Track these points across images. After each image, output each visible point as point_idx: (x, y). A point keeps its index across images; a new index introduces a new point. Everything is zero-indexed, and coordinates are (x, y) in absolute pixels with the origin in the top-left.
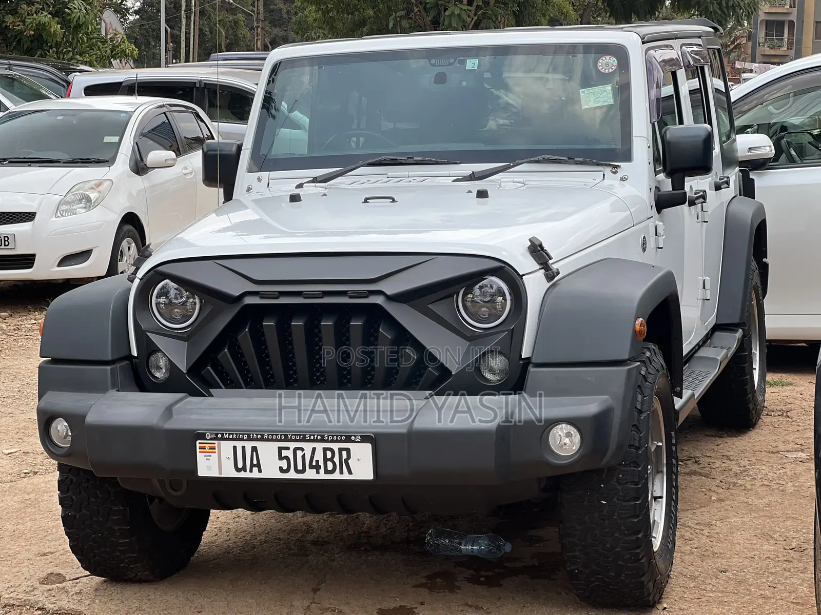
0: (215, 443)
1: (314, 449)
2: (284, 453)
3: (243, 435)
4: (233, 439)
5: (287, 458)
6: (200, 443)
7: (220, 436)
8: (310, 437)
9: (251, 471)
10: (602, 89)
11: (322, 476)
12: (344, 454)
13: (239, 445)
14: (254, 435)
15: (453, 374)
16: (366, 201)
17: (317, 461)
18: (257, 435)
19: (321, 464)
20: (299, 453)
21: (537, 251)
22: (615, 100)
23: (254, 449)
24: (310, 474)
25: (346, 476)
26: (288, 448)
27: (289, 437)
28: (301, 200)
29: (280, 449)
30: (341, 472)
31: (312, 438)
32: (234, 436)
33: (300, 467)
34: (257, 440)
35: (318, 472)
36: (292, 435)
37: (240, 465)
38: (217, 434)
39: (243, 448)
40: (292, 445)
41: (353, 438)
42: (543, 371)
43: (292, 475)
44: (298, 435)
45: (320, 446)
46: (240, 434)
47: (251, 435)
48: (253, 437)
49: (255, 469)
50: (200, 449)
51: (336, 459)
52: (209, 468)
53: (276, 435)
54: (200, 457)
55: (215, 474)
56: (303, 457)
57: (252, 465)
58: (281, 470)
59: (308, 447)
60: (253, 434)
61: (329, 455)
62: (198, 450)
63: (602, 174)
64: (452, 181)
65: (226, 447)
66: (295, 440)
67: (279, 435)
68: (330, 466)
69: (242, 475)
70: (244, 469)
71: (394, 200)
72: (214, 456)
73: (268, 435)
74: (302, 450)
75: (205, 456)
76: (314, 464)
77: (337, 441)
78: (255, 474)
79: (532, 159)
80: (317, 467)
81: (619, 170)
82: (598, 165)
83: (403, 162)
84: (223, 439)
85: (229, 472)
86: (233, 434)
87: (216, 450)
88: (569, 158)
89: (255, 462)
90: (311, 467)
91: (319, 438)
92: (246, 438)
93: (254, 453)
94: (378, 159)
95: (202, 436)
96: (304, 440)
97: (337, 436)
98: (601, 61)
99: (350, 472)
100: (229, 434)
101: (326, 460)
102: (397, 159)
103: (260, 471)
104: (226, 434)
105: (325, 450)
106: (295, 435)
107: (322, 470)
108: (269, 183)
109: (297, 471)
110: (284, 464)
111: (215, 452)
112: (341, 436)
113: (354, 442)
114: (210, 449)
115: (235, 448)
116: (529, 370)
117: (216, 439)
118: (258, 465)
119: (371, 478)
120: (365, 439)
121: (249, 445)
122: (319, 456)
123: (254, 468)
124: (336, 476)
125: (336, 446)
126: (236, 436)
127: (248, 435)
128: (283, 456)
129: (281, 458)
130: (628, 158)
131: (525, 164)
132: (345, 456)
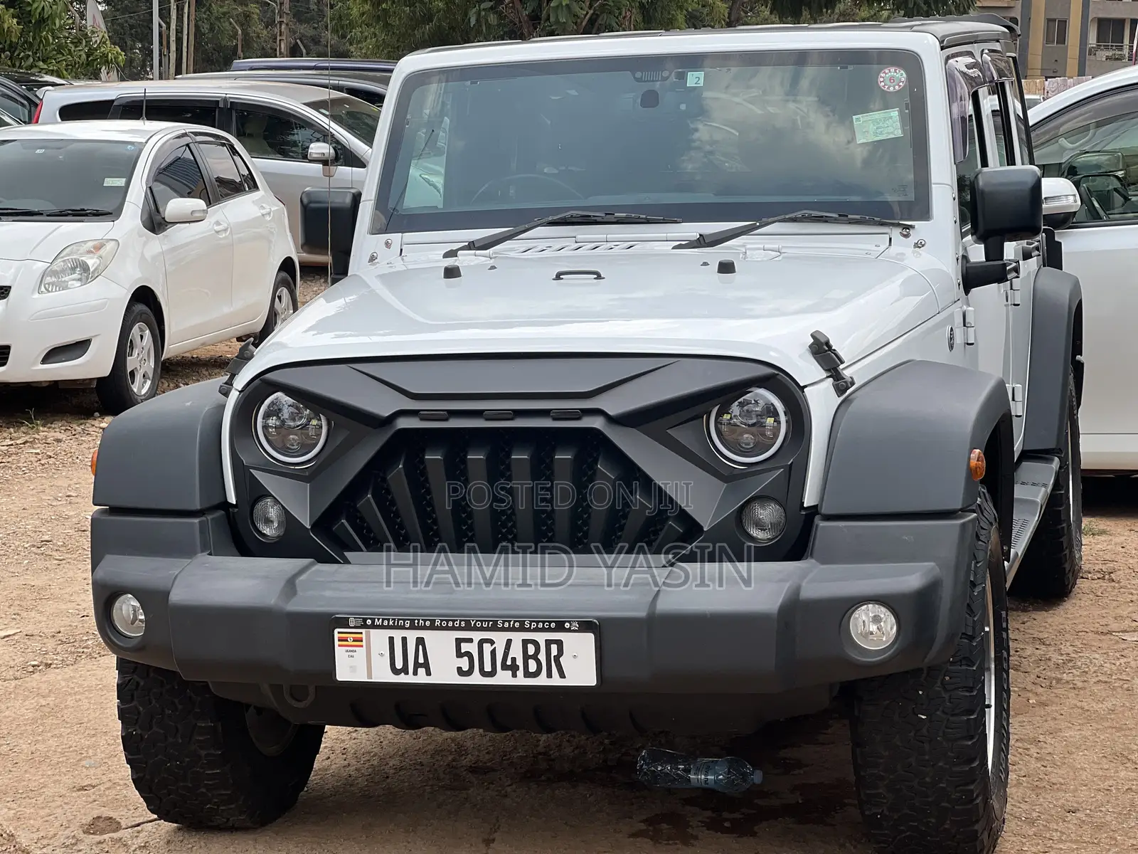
0: (361, 633)
1: (509, 642)
2: (465, 647)
3: (404, 620)
4: (388, 627)
5: (469, 654)
6: (339, 633)
7: (369, 622)
8: (503, 624)
9: (415, 673)
10: (886, 115)
11: (521, 680)
12: (554, 648)
13: (398, 635)
14: (421, 621)
15: (705, 529)
16: (558, 277)
17: (514, 659)
18: (425, 621)
19: (520, 662)
20: (487, 648)
21: (822, 351)
22: (904, 131)
23: (420, 641)
24: (503, 678)
25: (556, 681)
26: (470, 640)
27: (473, 623)
28: (461, 276)
29: (459, 641)
30: (549, 675)
31: (506, 625)
32: (391, 623)
33: (488, 668)
34: (424, 628)
35: (514, 675)
36: (477, 621)
37: (399, 665)
38: (365, 620)
39: (404, 640)
40: (477, 636)
41: (567, 625)
42: (838, 527)
43: (476, 679)
44: (485, 621)
45: (517, 638)
46: (399, 620)
47: (416, 621)
48: (418, 623)
49: (422, 671)
50: (339, 640)
51: (542, 657)
52: (353, 669)
53: (453, 621)
54: (340, 653)
55: (361, 676)
56: (493, 653)
57: (417, 665)
58: (461, 672)
59: (500, 638)
60: (419, 620)
61: (531, 649)
62: (337, 643)
63: (887, 237)
64: (673, 248)
65: (379, 639)
66: (482, 629)
67: (457, 620)
68: (533, 666)
69: (402, 679)
70: (405, 670)
71: (599, 276)
72: (361, 652)
73: (442, 621)
74: (492, 642)
75: (347, 651)
76: (509, 663)
77: (543, 630)
78: (421, 678)
79: (787, 217)
80: (514, 668)
81: (912, 232)
82: (883, 224)
83: (599, 219)
84: (373, 626)
85: (383, 674)
86: (388, 620)
87: (364, 643)
88: (840, 215)
89: (421, 660)
90: (504, 667)
91: (517, 625)
92: (408, 626)
93: (420, 647)
94: (565, 214)
95: (343, 623)
96: (494, 628)
97: (544, 622)
98: (882, 75)
99: (562, 675)
100: (383, 620)
101: (526, 657)
102: (590, 216)
103: (428, 673)
104: (379, 619)
105: (525, 643)
106: (482, 621)
107: (520, 673)
108: (401, 250)
109: (484, 673)
110: (464, 663)
111: (362, 646)
112: (550, 622)
113: (569, 630)
114: (354, 641)
115: (391, 640)
116: (817, 526)
117: (364, 626)
118: (426, 665)
119: (594, 683)
120: (585, 626)
121: (412, 636)
122: (516, 652)
123: (419, 669)
124: (542, 680)
125: (541, 638)
126: (394, 623)
127: (412, 621)
128: (462, 651)
129: (460, 654)
130: (925, 214)
131: (777, 223)
132: (554, 652)
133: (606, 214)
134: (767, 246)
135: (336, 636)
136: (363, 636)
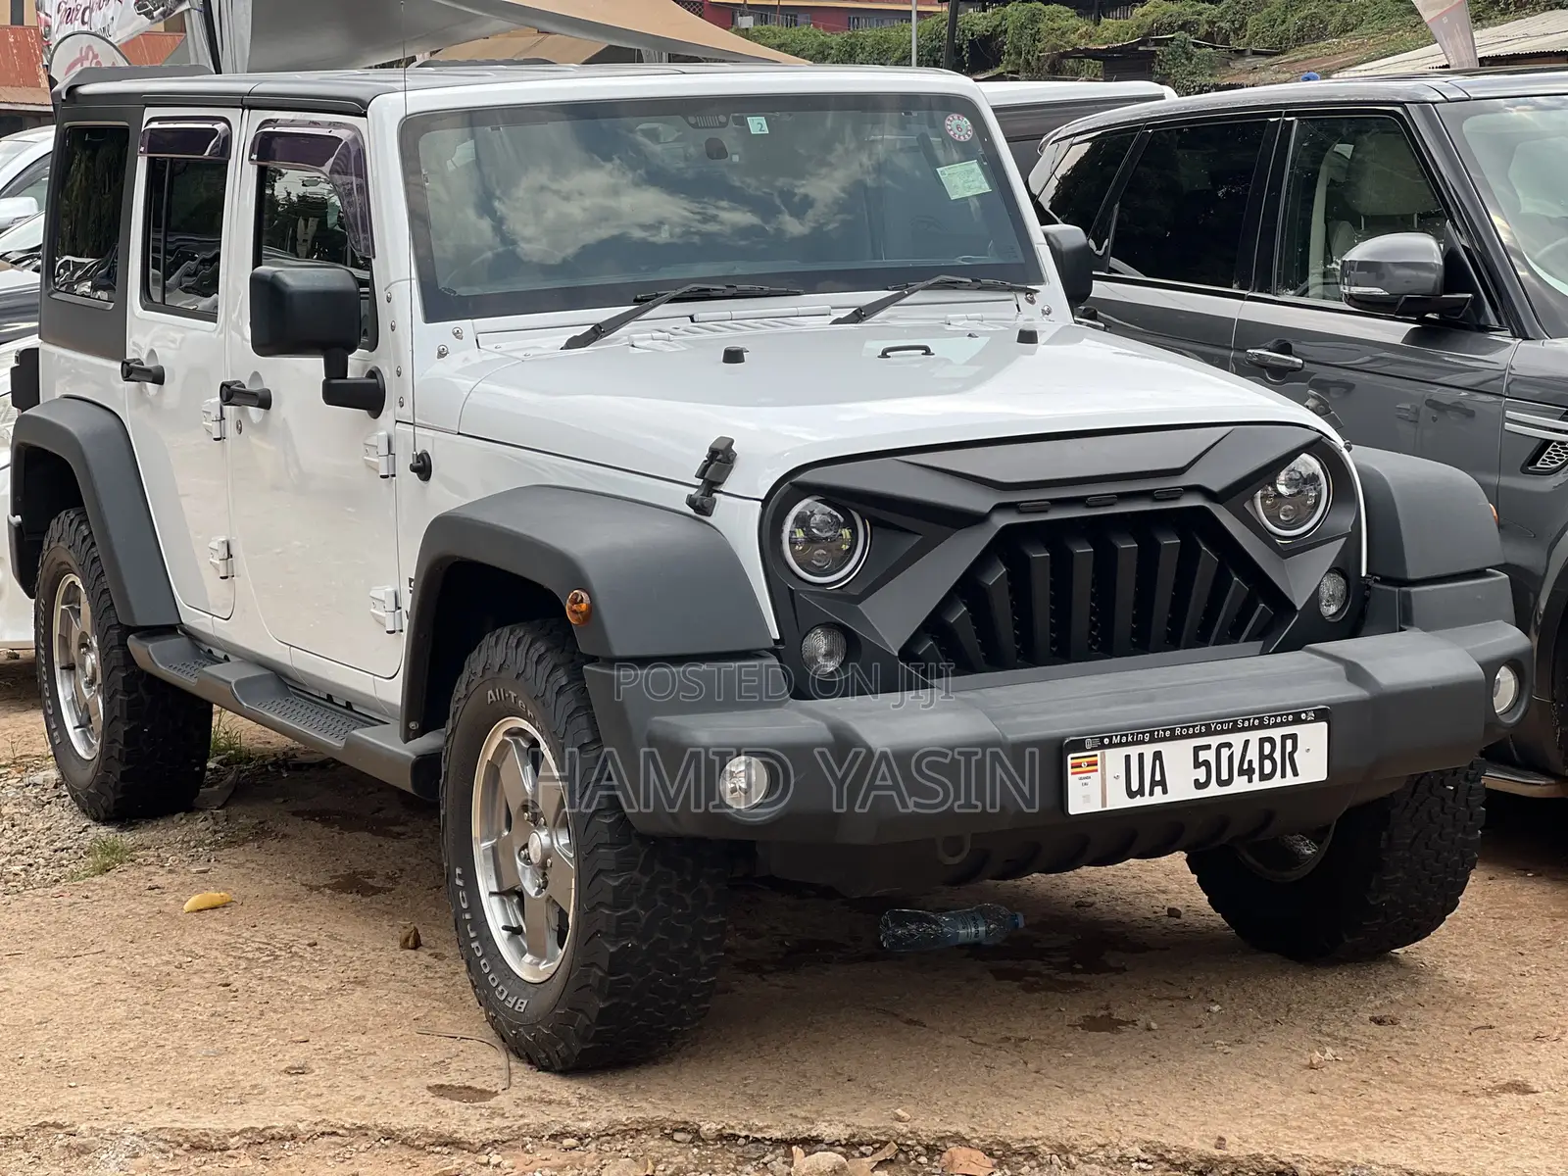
0: (1096, 755)
1: (1247, 742)
2: (1203, 756)
3: (1143, 733)
4: (1120, 745)
5: (1206, 763)
6: (1072, 759)
7: (1106, 741)
8: (1243, 723)
9: (1151, 793)
11: (1257, 785)
12: (1289, 743)
13: (1134, 751)
14: (1161, 732)
16: (884, 354)
17: (1250, 762)
18: (1165, 731)
19: (1256, 765)
20: (1225, 753)
23: (1158, 756)
24: (1240, 785)
25: (1290, 780)
26: (1208, 747)
27: (1213, 727)
29: (1197, 750)
30: (1283, 775)
31: (1246, 724)
32: (1130, 739)
33: (1225, 776)
34: (1164, 739)
35: (1250, 780)
36: (1218, 723)
37: (1135, 787)
38: (1102, 739)
39: (1141, 756)
40: (1214, 741)
41: (1303, 716)
43: (1214, 790)
44: (1225, 722)
45: (1254, 736)
46: (1138, 733)
47: (1156, 733)
48: (1158, 735)
49: (1158, 790)
50: (1072, 767)
51: (1277, 756)
52: (1087, 798)
53: (1194, 727)
54: (1073, 781)
55: (1095, 806)
56: (1231, 758)
57: (1154, 783)
58: (1198, 785)
59: (1237, 740)
60: (1158, 731)
61: (1267, 747)
62: (1070, 770)
65: (1114, 758)
66: (1217, 733)
67: (1197, 726)
68: (1268, 767)
69: (1138, 802)
70: (1141, 791)
71: (927, 351)
72: (1096, 777)
73: (1182, 728)
74: (1229, 745)
75: (1081, 779)
76: (1246, 767)
77: (1276, 725)
78: (1158, 798)
79: (930, 283)
80: (1249, 772)
81: (1035, 297)
82: (1010, 289)
84: (1111, 745)
85: (1119, 800)
86: (1127, 735)
87: (1099, 767)
88: (972, 280)
89: (1158, 778)
90: (1241, 772)
91: (1257, 722)
92: (1147, 739)
93: (1158, 762)
95: (1078, 746)
96: (1235, 729)
97: (1281, 716)
99: (1295, 773)
100: (1122, 736)
101: (1262, 758)
102: (709, 290)
103: (1165, 791)
104: (1116, 736)
105: (1262, 741)
106: (1222, 723)
107: (1256, 777)
109: (1221, 783)
110: (1202, 772)
111: (1096, 771)
112: (1287, 715)
113: (1305, 722)
114: (1088, 766)
115: (1128, 757)
117: (1102, 746)
118: (1163, 783)
119: (1323, 776)
120: (1321, 715)
121: (1148, 750)
122: (1253, 754)
123: (1156, 788)
124: (1276, 782)
125: (1276, 734)
126: (1133, 738)
127: (1152, 733)
128: (1200, 761)
129: (1197, 765)
130: (1041, 280)
131: (920, 292)
132: (1289, 748)
133: (728, 286)
134: (970, 315)
135: (1070, 762)
136: (1098, 758)
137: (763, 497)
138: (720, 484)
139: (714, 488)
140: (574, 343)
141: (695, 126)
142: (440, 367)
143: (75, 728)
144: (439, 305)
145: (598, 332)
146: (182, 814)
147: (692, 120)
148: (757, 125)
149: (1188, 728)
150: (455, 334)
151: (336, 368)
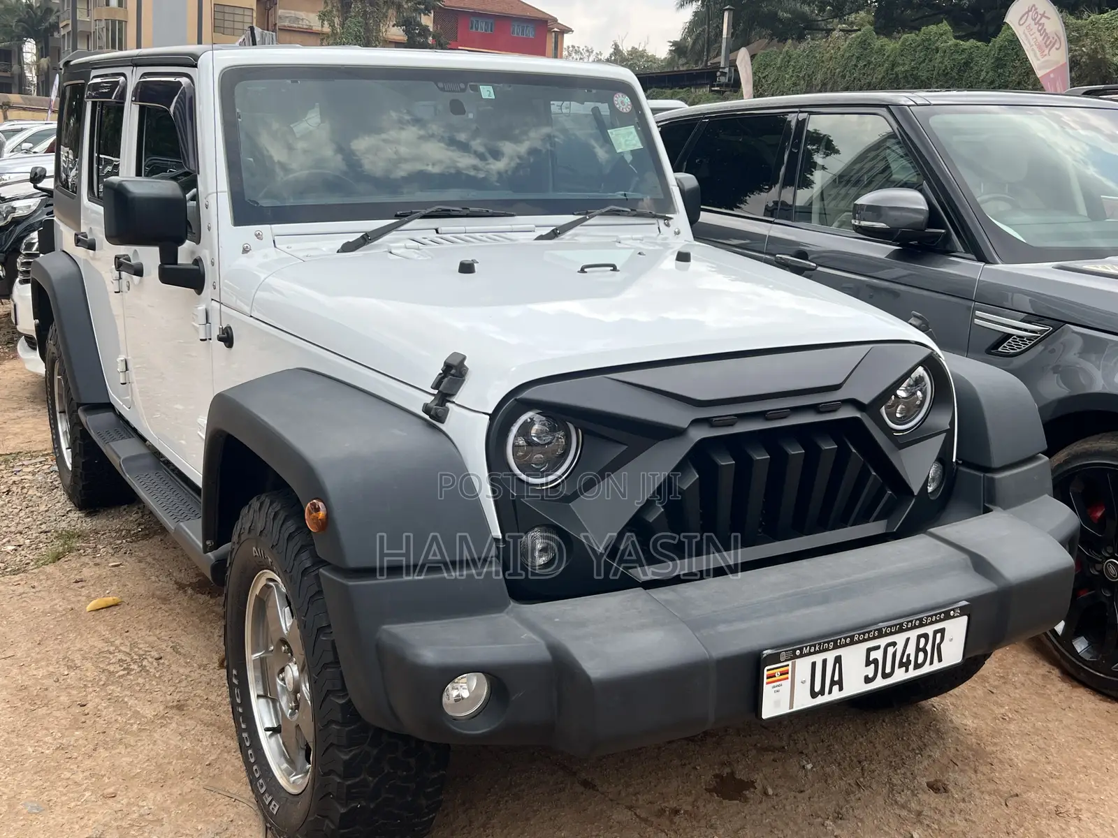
0: (788, 665)
2: (873, 655)
3: (828, 642)
4: (814, 653)
5: (876, 661)
6: (768, 670)
7: (798, 652)
8: (907, 624)
9: (830, 692)
11: (913, 673)
12: (939, 635)
13: (818, 658)
14: (843, 639)
16: (582, 271)
17: (909, 655)
18: (845, 638)
19: (912, 658)
20: (891, 650)
23: (838, 660)
24: (899, 676)
25: (937, 666)
26: (878, 648)
27: (884, 630)
29: (869, 651)
30: (932, 663)
31: (910, 624)
32: (817, 648)
33: (888, 670)
34: (845, 645)
35: (907, 671)
36: (888, 626)
37: (817, 689)
38: (794, 651)
39: (825, 662)
40: (883, 642)
41: (952, 613)
43: (880, 683)
44: (894, 625)
45: (913, 634)
46: (824, 642)
47: (839, 641)
48: (840, 643)
49: (836, 688)
50: (768, 678)
51: (929, 648)
52: (777, 703)
53: (869, 632)
54: (768, 690)
55: (784, 710)
56: (894, 655)
57: (833, 683)
58: (868, 680)
59: (900, 639)
60: (841, 638)
61: (923, 641)
65: (802, 666)
66: (890, 634)
67: (872, 631)
68: (921, 657)
69: (820, 700)
70: (822, 692)
71: (614, 268)
72: (786, 684)
73: (860, 634)
74: (894, 644)
75: (774, 687)
76: (904, 660)
78: (836, 695)
79: (603, 211)
80: (907, 664)
82: (652, 217)
84: (802, 655)
85: (804, 701)
86: (815, 645)
88: (632, 210)
89: (836, 678)
90: (901, 665)
91: (917, 622)
92: (831, 647)
93: (837, 665)
94: (434, 209)
95: (775, 659)
96: (900, 630)
97: (936, 614)
98: (616, 99)
99: (940, 660)
100: (811, 646)
101: (918, 651)
102: (449, 210)
103: (841, 689)
104: (806, 647)
105: (919, 637)
106: (891, 626)
107: (911, 667)
109: (885, 676)
110: (871, 669)
112: (941, 613)
113: (954, 617)
114: (781, 675)
115: (814, 664)
117: (794, 657)
118: (840, 683)
119: (960, 660)
120: (964, 611)
121: (830, 656)
122: (911, 649)
123: (834, 687)
124: (926, 669)
125: (929, 630)
126: (819, 648)
127: (835, 642)
128: (871, 659)
129: (868, 663)
131: (597, 217)
132: (938, 641)
133: (463, 209)
134: (634, 236)
135: (766, 673)
136: (790, 668)
137: (490, 412)
138: (453, 395)
139: (448, 398)
140: (348, 248)
141: (443, 90)
142: (243, 260)
143: (67, 449)
144: (245, 213)
145: (366, 239)
146: (126, 506)
147: (441, 85)
148: (487, 92)
149: (864, 634)
150: (256, 235)
151: (169, 257)
